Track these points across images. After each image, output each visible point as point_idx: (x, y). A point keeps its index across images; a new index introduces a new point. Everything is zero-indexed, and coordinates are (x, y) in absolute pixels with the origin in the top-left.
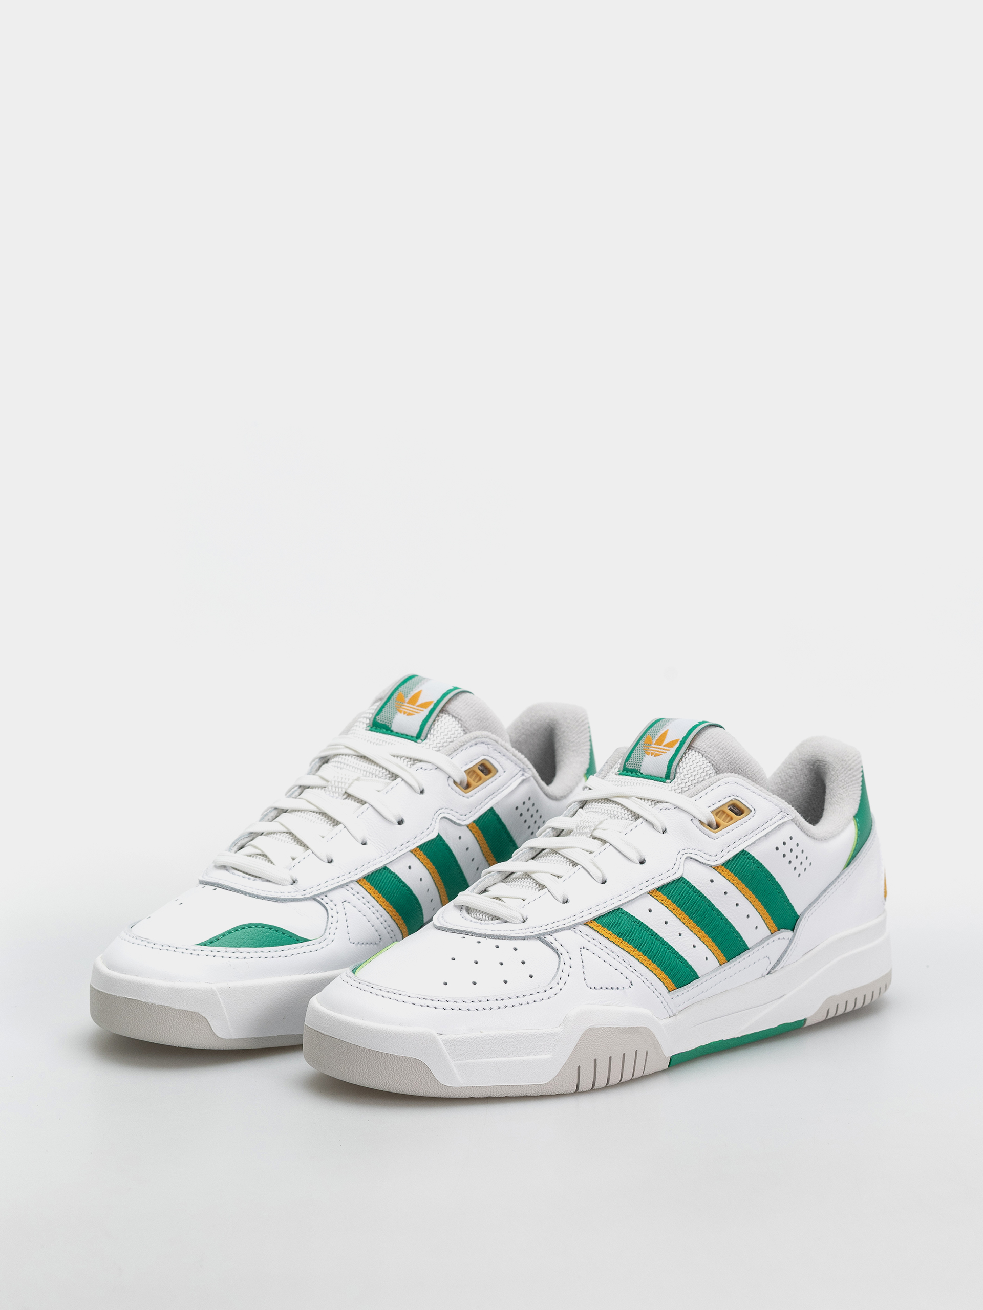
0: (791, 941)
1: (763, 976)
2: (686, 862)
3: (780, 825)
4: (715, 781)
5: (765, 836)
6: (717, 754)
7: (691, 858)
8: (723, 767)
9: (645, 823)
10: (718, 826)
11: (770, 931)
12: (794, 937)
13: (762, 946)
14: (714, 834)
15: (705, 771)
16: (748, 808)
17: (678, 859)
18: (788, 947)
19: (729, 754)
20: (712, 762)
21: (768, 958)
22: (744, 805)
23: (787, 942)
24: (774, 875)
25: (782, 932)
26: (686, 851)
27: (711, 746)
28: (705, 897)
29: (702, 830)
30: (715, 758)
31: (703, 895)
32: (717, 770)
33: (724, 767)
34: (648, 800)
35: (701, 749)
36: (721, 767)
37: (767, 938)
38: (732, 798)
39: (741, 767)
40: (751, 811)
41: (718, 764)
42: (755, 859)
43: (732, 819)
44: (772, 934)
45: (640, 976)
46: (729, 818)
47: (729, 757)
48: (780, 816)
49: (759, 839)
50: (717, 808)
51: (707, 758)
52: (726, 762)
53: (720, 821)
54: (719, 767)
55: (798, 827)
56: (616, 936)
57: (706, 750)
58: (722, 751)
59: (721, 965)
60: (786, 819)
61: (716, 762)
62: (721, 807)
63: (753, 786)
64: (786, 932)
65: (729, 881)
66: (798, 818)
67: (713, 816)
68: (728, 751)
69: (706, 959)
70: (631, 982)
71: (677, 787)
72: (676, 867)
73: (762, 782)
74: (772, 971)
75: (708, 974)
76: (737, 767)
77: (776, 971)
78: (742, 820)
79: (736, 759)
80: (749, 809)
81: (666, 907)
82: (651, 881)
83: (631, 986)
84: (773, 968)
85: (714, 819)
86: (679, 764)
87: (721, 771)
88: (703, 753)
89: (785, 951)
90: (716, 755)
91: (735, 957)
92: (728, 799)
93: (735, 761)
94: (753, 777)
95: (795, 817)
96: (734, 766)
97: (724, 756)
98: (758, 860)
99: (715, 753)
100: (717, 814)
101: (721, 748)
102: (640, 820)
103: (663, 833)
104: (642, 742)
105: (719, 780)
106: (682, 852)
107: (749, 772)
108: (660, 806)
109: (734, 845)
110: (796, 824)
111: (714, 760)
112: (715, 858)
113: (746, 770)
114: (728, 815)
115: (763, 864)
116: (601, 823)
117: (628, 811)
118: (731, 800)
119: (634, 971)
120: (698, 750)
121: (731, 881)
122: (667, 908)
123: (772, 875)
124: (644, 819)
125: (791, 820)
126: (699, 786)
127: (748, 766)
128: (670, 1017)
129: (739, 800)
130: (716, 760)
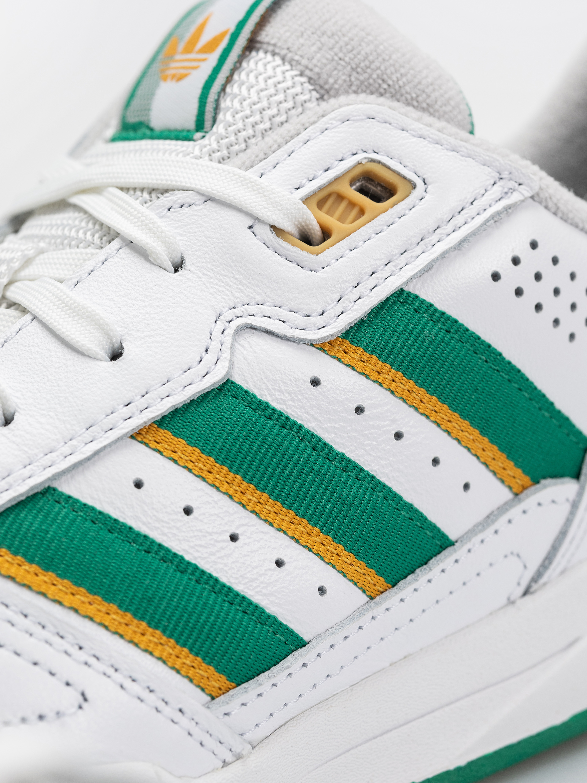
0: (575, 506)
1: (511, 602)
2: (241, 340)
3: (499, 213)
4: (312, 120)
5: (459, 246)
6: (320, 49)
7: (253, 328)
8: (336, 82)
9: (125, 252)
10: (326, 234)
11: (510, 488)
12: (580, 494)
13: (492, 529)
14: (314, 257)
15: (290, 98)
16: (405, 178)
17: (217, 333)
18: (568, 522)
19: (349, 47)
20: (308, 72)
21: (518, 556)
22: (394, 171)
23: (566, 508)
24: (498, 345)
25: (545, 487)
26: (237, 311)
27: (302, 35)
28: (301, 427)
29: (281, 251)
30: (315, 61)
31: (295, 423)
32: (323, 92)
33: (340, 82)
34: (142, 190)
35: (279, 44)
36: (331, 81)
37: (503, 509)
38: (360, 157)
39: (385, 77)
40: (414, 186)
41: (324, 76)
42: (436, 310)
43: (362, 212)
44: (516, 495)
45: (111, 671)
46: (355, 212)
47: (351, 55)
48: (497, 190)
49: (443, 256)
50: (321, 189)
51: (294, 63)
52: (344, 67)
53: (331, 221)
54: (326, 82)
55: (555, 214)
56: (34, 568)
57: (289, 45)
58: (333, 41)
59: (372, 598)
60: (515, 198)
61: (317, 70)
62: (331, 183)
63: (418, 120)
64: (555, 484)
65: (367, 376)
66: (551, 191)
67: (309, 212)
68: (346, 39)
69: (322, 590)
70: (83, 694)
71: (215, 146)
72: (209, 358)
73: (449, 108)
74: (535, 587)
75: (333, 629)
76: (375, 76)
77: (545, 584)
78: (390, 211)
79: (371, 58)
80: (409, 181)
81: (186, 467)
82: (141, 403)
83: (85, 705)
84: (536, 579)
85: (312, 217)
86: (223, 89)
87: (332, 92)
88: (283, 52)
89: (563, 533)
90: (316, 52)
91: (413, 572)
92: (350, 162)
93: (367, 63)
94: (420, 99)
95: (541, 189)
96: (366, 75)
97: (336, 54)
98: (443, 313)
99: (314, 48)
100: (320, 204)
101: (329, 33)
102: (116, 243)
103: (176, 271)
104: (161, 57)
105: (323, 116)
106: (228, 315)
107: (407, 88)
108: (166, 200)
109: (372, 281)
110: (546, 207)
111: (310, 66)
112: (320, 321)
113: (401, 83)
114: (352, 204)
115: (461, 321)
116: (27, 262)
117: (95, 224)
118: (359, 163)
119: (92, 661)
120: (270, 48)
121: (374, 375)
122: (190, 470)
123: (489, 346)
124: (124, 239)
125: (532, 197)
126: (273, 137)
127: (403, 71)
128: (225, 764)
129: (379, 162)
130: (316, 66)
